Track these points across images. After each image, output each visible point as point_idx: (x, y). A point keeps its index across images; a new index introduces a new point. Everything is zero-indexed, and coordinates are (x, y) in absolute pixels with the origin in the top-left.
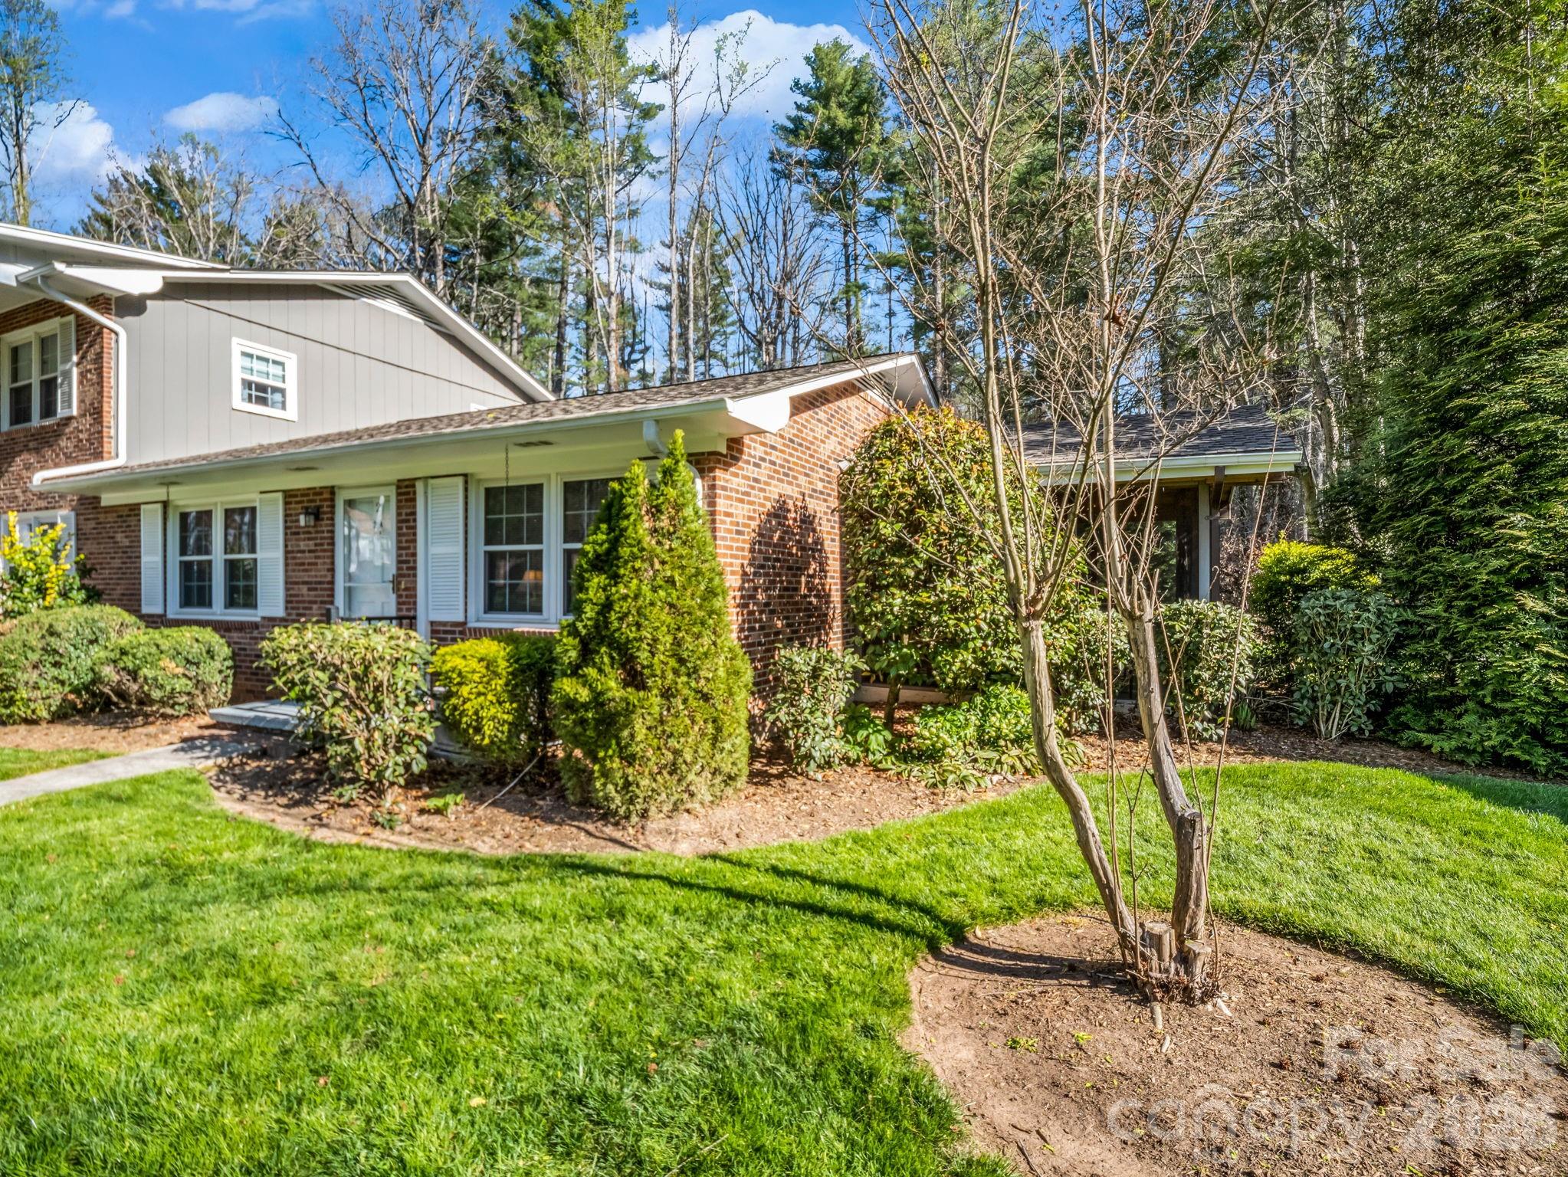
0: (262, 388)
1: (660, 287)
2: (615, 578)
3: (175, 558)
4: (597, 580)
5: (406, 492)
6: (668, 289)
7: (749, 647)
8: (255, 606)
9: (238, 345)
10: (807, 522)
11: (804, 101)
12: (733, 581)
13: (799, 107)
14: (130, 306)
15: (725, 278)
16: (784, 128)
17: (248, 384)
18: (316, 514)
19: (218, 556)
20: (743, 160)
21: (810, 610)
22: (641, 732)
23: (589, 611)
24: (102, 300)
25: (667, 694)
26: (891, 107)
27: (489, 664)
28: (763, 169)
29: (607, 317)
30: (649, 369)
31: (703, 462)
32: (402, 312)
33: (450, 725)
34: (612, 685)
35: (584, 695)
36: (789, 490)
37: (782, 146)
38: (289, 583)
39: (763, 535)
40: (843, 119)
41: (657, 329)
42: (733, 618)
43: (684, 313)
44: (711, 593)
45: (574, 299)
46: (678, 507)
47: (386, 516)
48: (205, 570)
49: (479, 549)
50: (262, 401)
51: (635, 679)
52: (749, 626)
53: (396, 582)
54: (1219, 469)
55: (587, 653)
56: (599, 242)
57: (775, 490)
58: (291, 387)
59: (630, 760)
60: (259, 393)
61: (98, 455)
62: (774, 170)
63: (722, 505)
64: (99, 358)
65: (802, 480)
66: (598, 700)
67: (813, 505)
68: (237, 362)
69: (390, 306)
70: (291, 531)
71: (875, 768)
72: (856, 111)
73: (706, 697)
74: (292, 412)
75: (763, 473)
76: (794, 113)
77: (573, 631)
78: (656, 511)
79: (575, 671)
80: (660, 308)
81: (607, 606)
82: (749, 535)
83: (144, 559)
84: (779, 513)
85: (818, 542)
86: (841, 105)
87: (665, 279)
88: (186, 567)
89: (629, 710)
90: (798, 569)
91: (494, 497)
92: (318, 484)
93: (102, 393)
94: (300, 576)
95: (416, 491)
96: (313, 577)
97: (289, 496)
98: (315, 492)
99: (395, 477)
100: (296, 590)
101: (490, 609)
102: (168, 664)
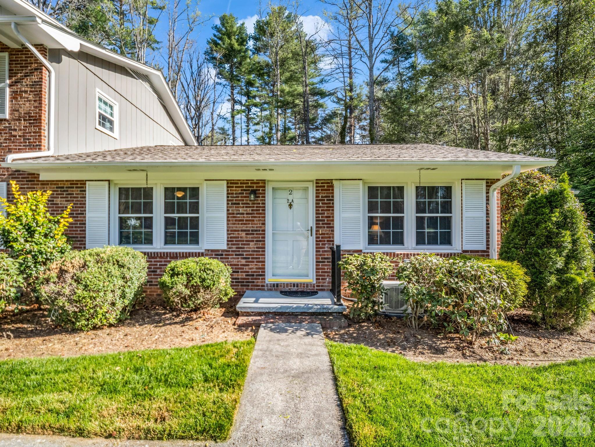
3: (115, 215)
8: (196, 243)
9: (98, 92)
14: (55, 56)
17: (100, 115)
24: (41, 48)
49: (366, 215)
50: (104, 125)
53: (315, 230)
58: (116, 119)
68: (97, 102)
69: (147, 85)
74: (116, 134)
83: (89, 215)
91: (372, 191)
92: (255, 178)
93: (39, 107)
94: (240, 227)
95: (332, 186)
96: (250, 227)
97: (231, 183)
98: (253, 182)
99: (314, 178)
100: (236, 234)
101: (370, 243)
102: (222, 280)
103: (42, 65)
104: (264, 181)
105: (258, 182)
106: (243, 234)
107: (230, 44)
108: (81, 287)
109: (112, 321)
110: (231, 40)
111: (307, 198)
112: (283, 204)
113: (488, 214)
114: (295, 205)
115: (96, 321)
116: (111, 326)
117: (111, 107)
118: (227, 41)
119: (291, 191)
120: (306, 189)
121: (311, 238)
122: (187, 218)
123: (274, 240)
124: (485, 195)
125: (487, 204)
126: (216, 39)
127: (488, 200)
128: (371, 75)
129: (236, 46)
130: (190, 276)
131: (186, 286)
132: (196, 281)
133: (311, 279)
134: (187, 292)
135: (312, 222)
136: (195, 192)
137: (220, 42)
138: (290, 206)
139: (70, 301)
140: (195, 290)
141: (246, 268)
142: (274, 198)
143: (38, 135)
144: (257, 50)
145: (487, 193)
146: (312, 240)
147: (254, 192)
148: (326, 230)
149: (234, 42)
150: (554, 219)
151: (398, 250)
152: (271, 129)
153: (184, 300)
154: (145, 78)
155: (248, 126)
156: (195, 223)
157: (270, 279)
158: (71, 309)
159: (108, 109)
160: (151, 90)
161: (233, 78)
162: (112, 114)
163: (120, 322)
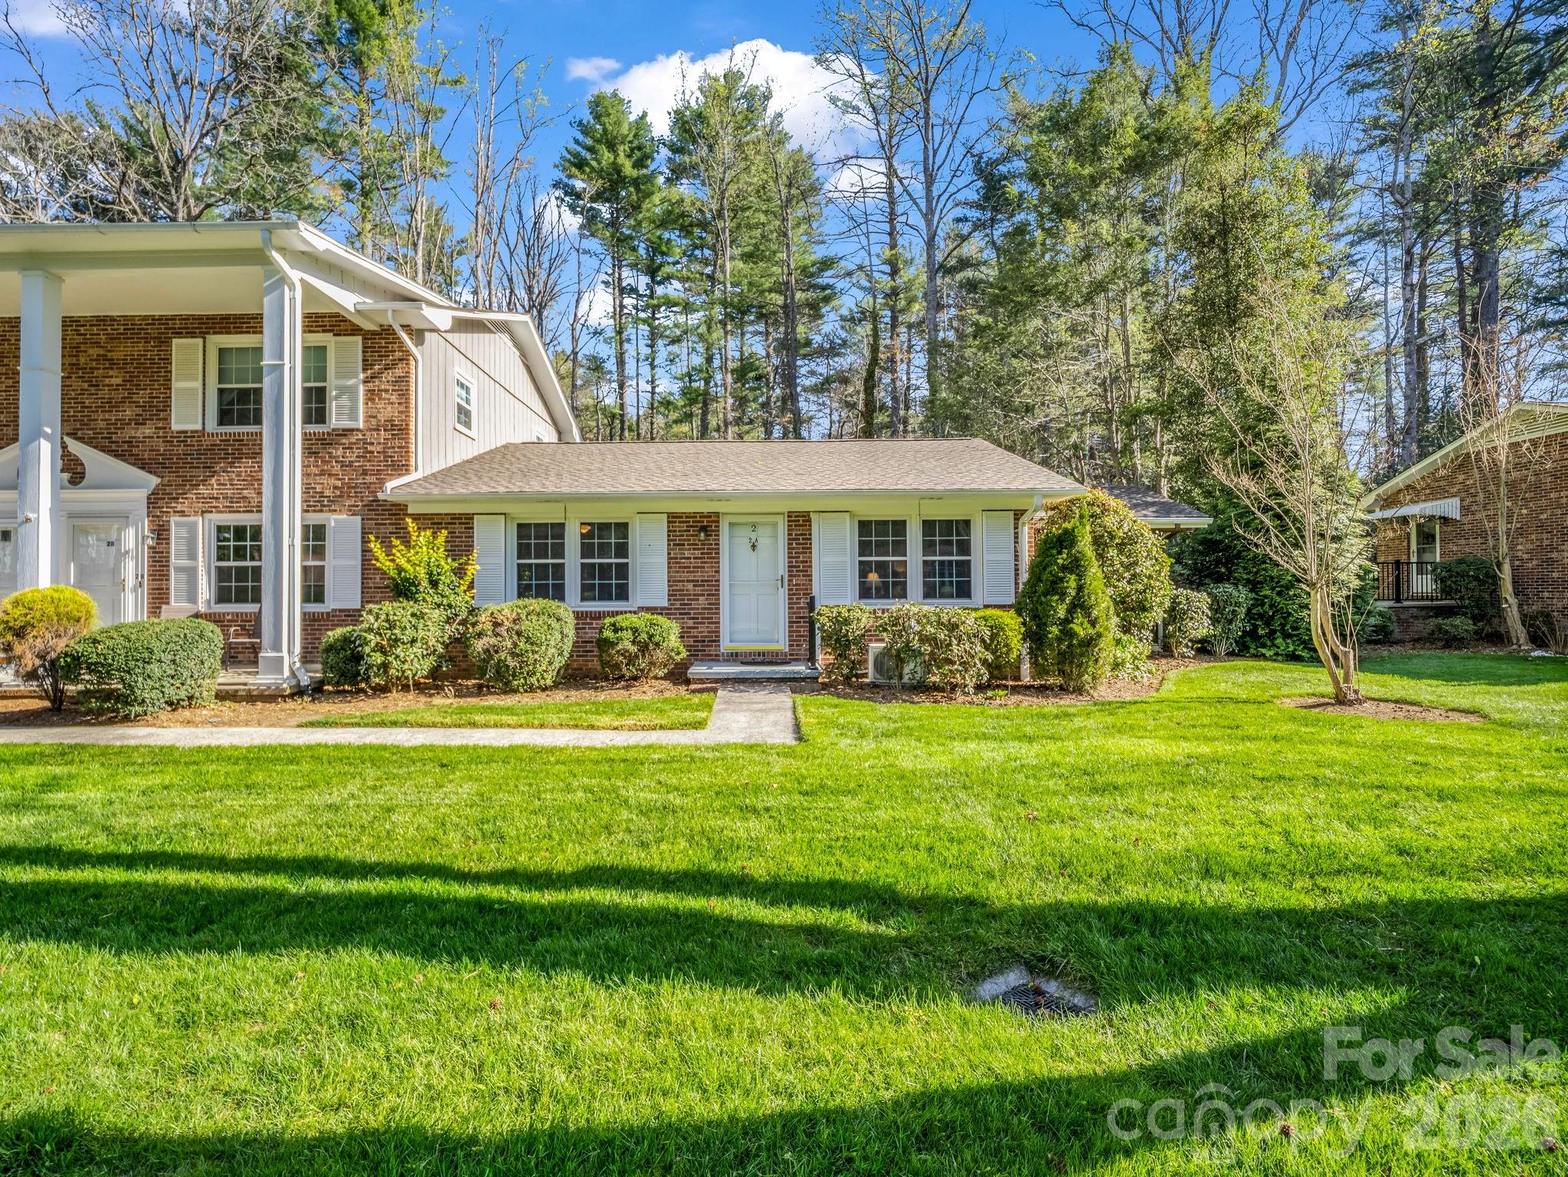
0: (461, 410)
3: (513, 561)
5: (795, 519)
8: (622, 598)
9: (457, 372)
14: (418, 337)
17: (458, 406)
18: (703, 531)
19: (572, 558)
32: (512, 345)
38: (672, 581)
49: (856, 559)
50: (460, 420)
53: (786, 580)
58: (474, 410)
60: (459, 414)
64: (401, 381)
68: (455, 387)
69: (505, 338)
70: (675, 543)
74: (474, 433)
83: (480, 561)
88: (521, 568)
91: (864, 526)
92: (705, 511)
93: (406, 412)
94: (685, 576)
95: (809, 521)
96: (699, 576)
97: (672, 518)
98: (702, 515)
99: (786, 510)
100: (680, 586)
101: (861, 597)
102: (673, 638)
103: (408, 353)
104: (717, 514)
105: (709, 515)
106: (690, 586)
107: (614, 163)
108: (523, 640)
109: (549, 682)
110: (616, 155)
111: (776, 537)
112: (743, 544)
113: (1016, 556)
114: (759, 545)
115: (533, 680)
116: (544, 689)
117: (468, 390)
118: (607, 156)
119: (754, 526)
120: (775, 525)
121: (781, 590)
122: (611, 564)
123: (731, 594)
124: (1012, 531)
125: (1016, 542)
126: (579, 149)
127: (1016, 537)
128: (930, 257)
129: (628, 170)
130: (635, 631)
131: (633, 642)
132: (644, 636)
133: (782, 645)
134: (633, 649)
135: (782, 569)
136: (623, 528)
137: (588, 156)
138: (754, 547)
139: (513, 654)
140: (644, 648)
141: (694, 632)
142: (731, 537)
143: (405, 450)
144: (678, 173)
145: (1016, 528)
146: (783, 594)
147: (704, 529)
148: (802, 580)
149: (622, 159)
150: (1060, 561)
151: (894, 606)
152: (709, 360)
153: (631, 660)
154: (503, 327)
155: (652, 346)
156: (623, 571)
157: (726, 645)
158: (512, 663)
159: (463, 393)
160: (510, 344)
161: (620, 243)
162: (468, 401)
163: (556, 685)
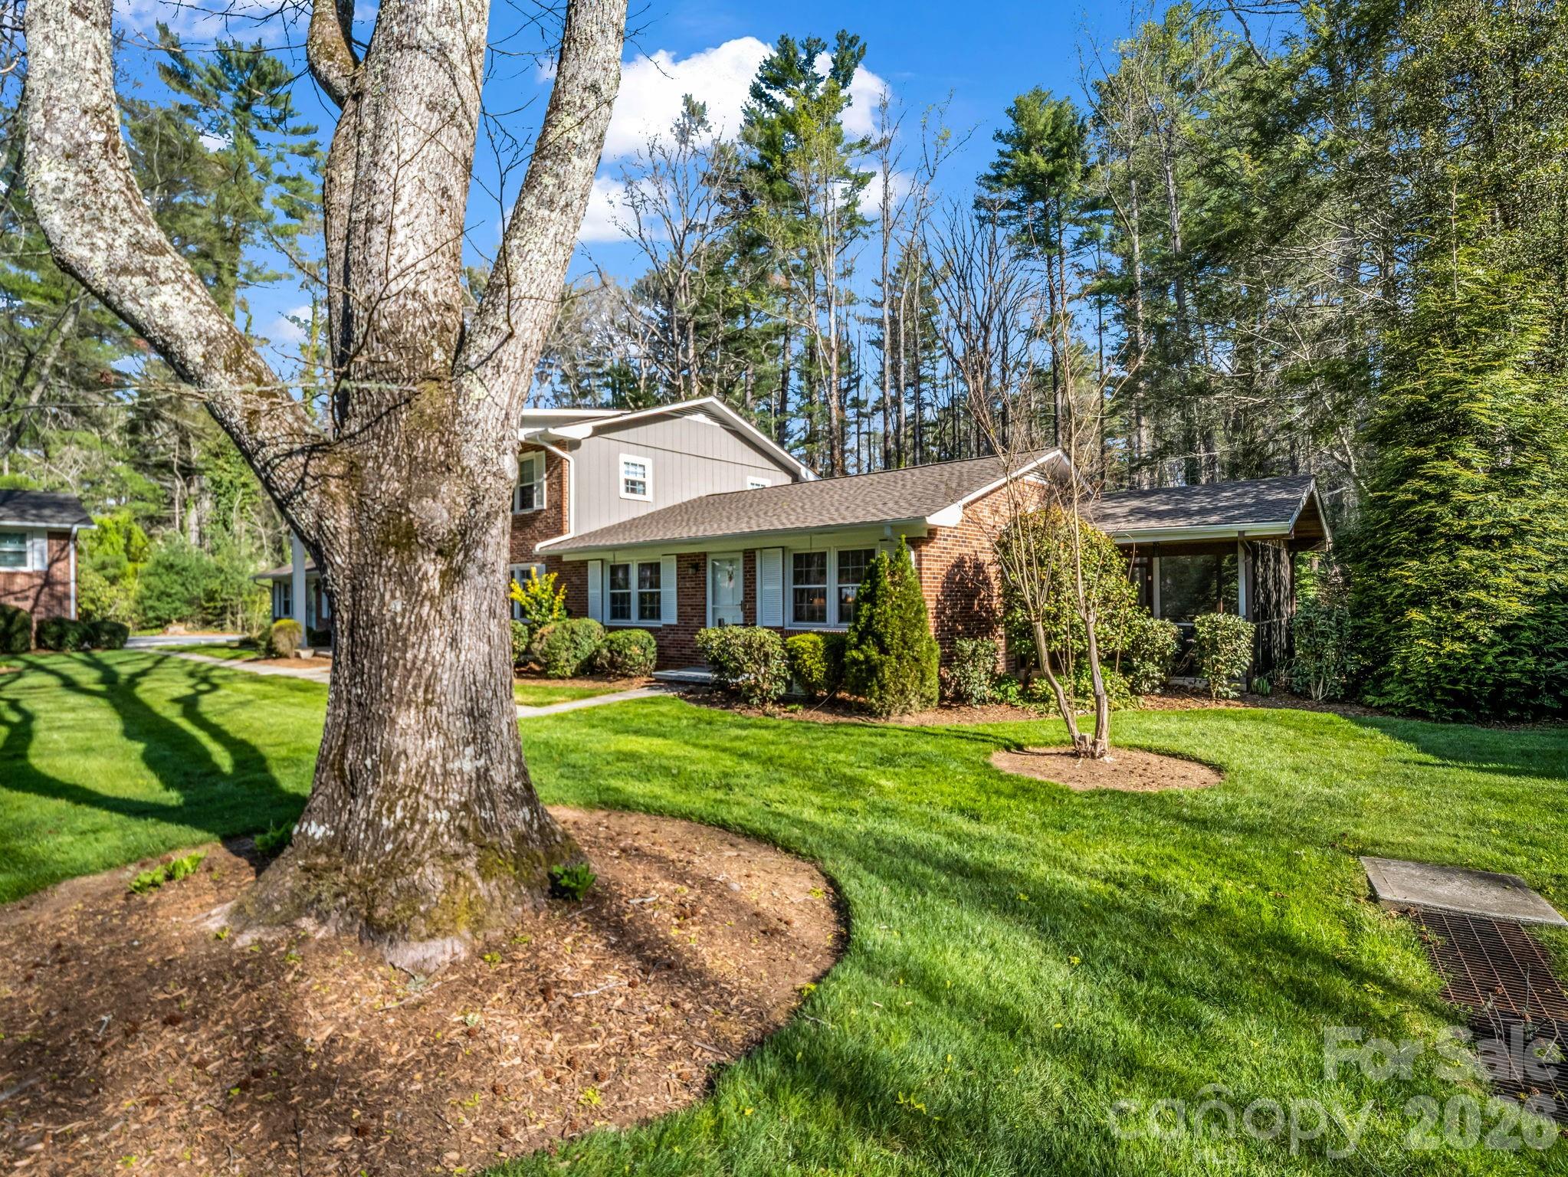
0: (633, 483)
1: (872, 321)
2: (875, 605)
3: (608, 591)
4: (867, 606)
5: (750, 556)
6: (880, 324)
7: (942, 640)
8: (659, 617)
9: (624, 457)
10: (979, 567)
11: (1007, 148)
12: (931, 604)
13: (1001, 154)
14: (573, 445)
15: (932, 308)
16: (988, 178)
17: (627, 481)
18: (696, 567)
19: (634, 589)
20: (950, 209)
21: (981, 620)
22: (887, 674)
23: (863, 620)
24: (561, 443)
25: (899, 658)
26: (1092, 143)
27: (815, 644)
28: (967, 218)
29: (828, 368)
30: (862, 398)
31: (915, 543)
32: (708, 421)
33: (797, 673)
34: (874, 654)
35: (862, 657)
36: (965, 550)
37: (985, 193)
38: (680, 606)
39: (950, 578)
40: (1043, 165)
41: (869, 362)
42: (931, 623)
43: (895, 347)
44: (919, 612)
45: (797, 347)
46: (903, 571)
47: (739, 568)
48: (627, 597)
49: (791, 586)
50: (633, 491)
51: (884, 650)
52: (941, 626)
53: (743, 605)
54: (1241, 533)
55: (862, 639)
56: (820, 300)
57: (956, 553)
58: (649, 481)
59: (882, 687)
60: (633, 486)
61: (560, 532)
62: (979, 218)
63: (925, 564)
64: (560, 476)
65: (975, 543)
66: (868, 659)
67: (981, 557)
68: (623, 468)
69: (701, 418)
70: (681, 577)
71: (1011, 705)
72: (1056, 154)
73: (917, 660)
74: (649, 496)
75: (949, 544)
76: (997, 159)
77: (855, 629)
78: (893, 574)
79: (857, 647)
80: (872, 343)
81: (871, 617)
82: (941, 578)
83: (590, 591)
84: (960, 564)
85: (986, 578)
86: (1040, 150)
87: (877, 314)
88: (613, 596)
89: (882, 664)
90: (973, 594)
91: (798, 559)
92: (697, 551)
94: (687, 601)
95: (755, 556)
96: (694, 602)
97: (680, 557)
98: (696, 555)
99: (743, 548)
100: (684, 609)
101: (796, 620)
103: (561, 457)
104: (705, 554)
105: (699, 555)
106: (689, 609)
112: (724, 576)
114: (734, 577)
117: (643, 467)
119: (731, 562)
121: (742, 613)
122: (653, 593)
135: (742, 596)
136: (659, 566)
138: (731, 578)
141: (691, 645)
142: (714, 571)
143: (562, 520)
146: (742, 616)
148: (752, 605)
156: (659, 598)
159: (639, 471)
162: (643, 475)
